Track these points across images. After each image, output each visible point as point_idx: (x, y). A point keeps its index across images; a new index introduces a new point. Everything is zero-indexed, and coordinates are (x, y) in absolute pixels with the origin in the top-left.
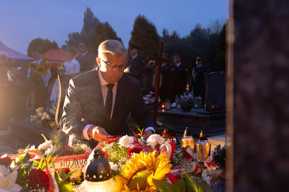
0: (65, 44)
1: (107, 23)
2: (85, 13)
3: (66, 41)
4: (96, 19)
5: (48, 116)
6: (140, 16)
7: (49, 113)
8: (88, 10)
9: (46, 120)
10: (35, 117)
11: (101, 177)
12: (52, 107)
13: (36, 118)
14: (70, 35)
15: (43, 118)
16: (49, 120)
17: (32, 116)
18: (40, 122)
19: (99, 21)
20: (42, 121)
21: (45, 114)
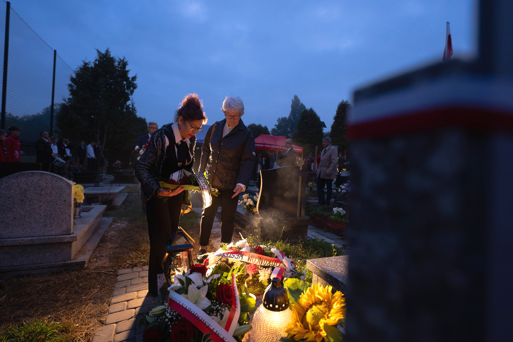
0: (275, 127)
1: (311, 109)
2: (292, 100)
3: (275, 125)
4: (302, 105)
5: (251, 203)
6: (343, 101)
7: (253, 199)
8: (296, 97)
9: (250, 205)
10: (241, 202)
11: (277, 306)
12: (256, 195)
13: (243, 203)
14: (279, 120)
15: (247, 204)
16: (252, 206)
17: (239, 201)
18: (245, 207)
19: (305, 107)
20: (247, 206)
21: (249, 200)
